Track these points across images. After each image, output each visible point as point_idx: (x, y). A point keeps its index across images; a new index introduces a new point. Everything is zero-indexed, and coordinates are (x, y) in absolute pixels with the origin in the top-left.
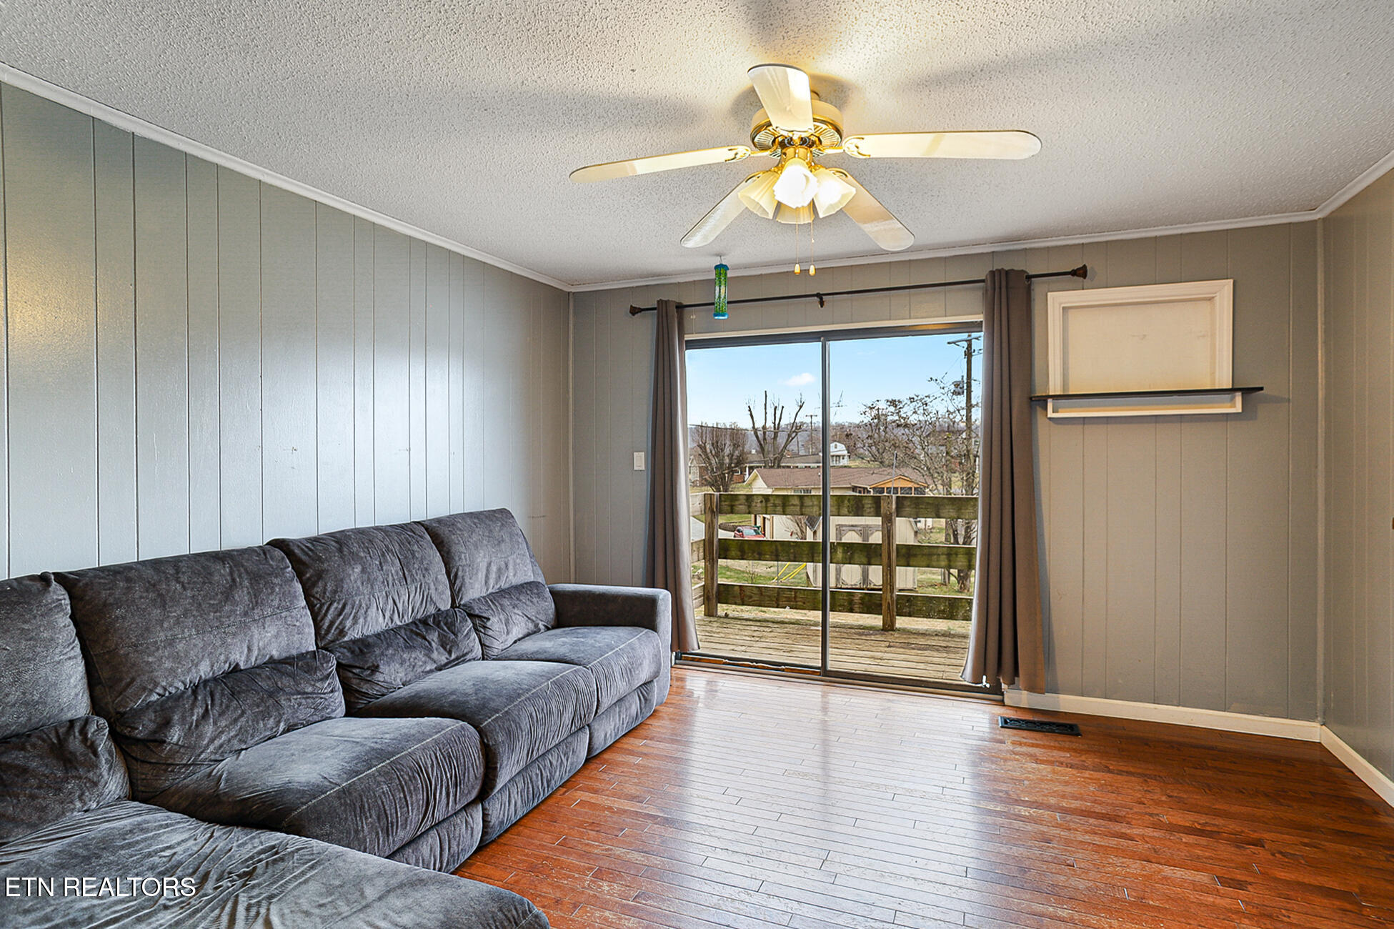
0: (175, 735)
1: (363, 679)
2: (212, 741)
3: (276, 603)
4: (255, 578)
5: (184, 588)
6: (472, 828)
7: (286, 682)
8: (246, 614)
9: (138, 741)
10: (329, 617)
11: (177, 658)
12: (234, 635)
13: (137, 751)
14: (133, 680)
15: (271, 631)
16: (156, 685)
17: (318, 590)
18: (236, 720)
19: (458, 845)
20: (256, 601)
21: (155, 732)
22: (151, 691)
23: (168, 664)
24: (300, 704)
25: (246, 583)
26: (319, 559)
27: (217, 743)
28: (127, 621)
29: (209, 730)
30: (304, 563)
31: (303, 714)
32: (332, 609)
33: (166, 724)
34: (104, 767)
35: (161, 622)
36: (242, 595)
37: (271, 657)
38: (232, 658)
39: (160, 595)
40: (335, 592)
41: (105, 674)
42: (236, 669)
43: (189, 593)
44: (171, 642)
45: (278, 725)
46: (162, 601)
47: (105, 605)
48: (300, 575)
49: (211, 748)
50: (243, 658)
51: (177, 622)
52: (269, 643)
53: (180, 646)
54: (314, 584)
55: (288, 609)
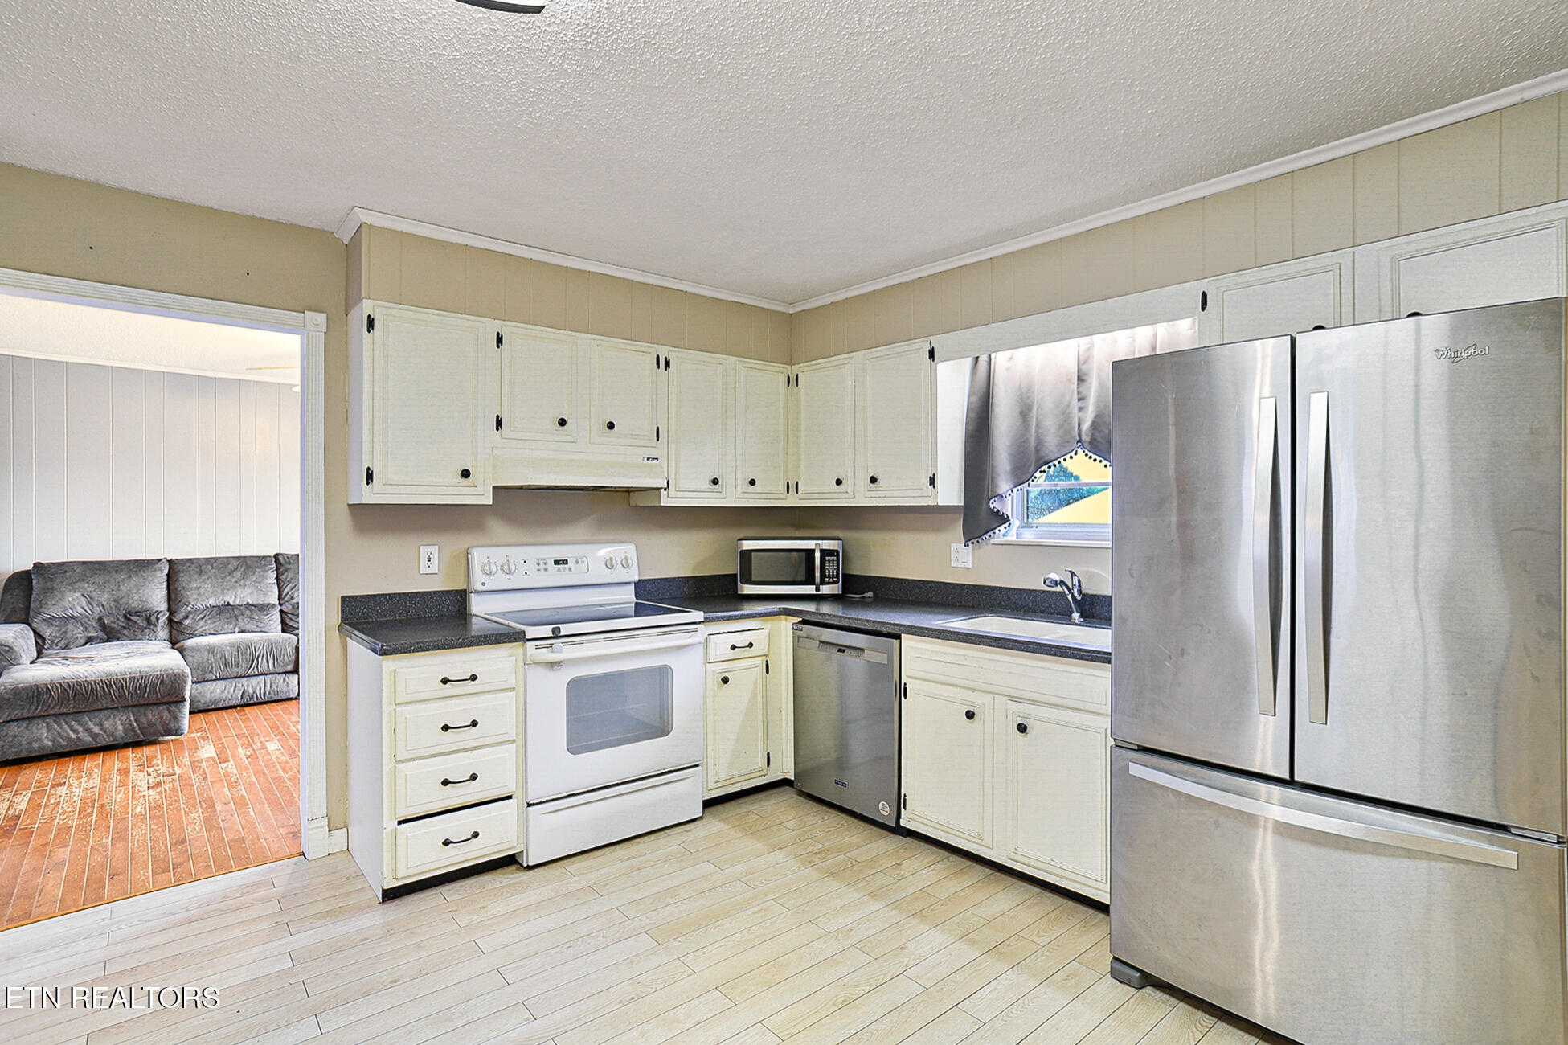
0: (187, 622)
1: (291, 619)
2: (201, 627)
3: (253, 580)
4: (249, 567)
5: (213, 568)
6: (287, 683)
7: (248, 612)
8: (236, 582)
9: (176, 622)
10: (287, 590)
11: (199, 594)
12: (228, 590)
13: (174, 626)
14: (181, 600)
15: (248, 591)
16: (190, 603)
17: (283, 577)
18: (215, 622)
19: (277, 687)
20: (244, 577)
21: (182, 619)
22: (187, 606)
23: (195, 596)
24: (249, 623)
25: (242, 569)
26: (290, 563)
27: (203, 628)
28: (184, 579)
29: (202, 623)
30: (281, 564)
31: (249, 627)
32: (288, 587)
33: (186, 617)
34: (159, 628)
35: (196, 580)
36: (237, 574)
37: (248, 603)
38: (225, 599)
39: (201, 570)
40: (292, 579)
41: (173, 597)
42: (229, 604)
43: (214, 571)
44: (198, 588)
45: (235, 628)
46: (201, 572)
47: (179, 571)
48: (277, 569)
49: (200, 630)
50: (232, 600)
51: (204, 581)
52: (247, 596)
53: (202, 590)
54: (283, 574)
55: (259, 583)
